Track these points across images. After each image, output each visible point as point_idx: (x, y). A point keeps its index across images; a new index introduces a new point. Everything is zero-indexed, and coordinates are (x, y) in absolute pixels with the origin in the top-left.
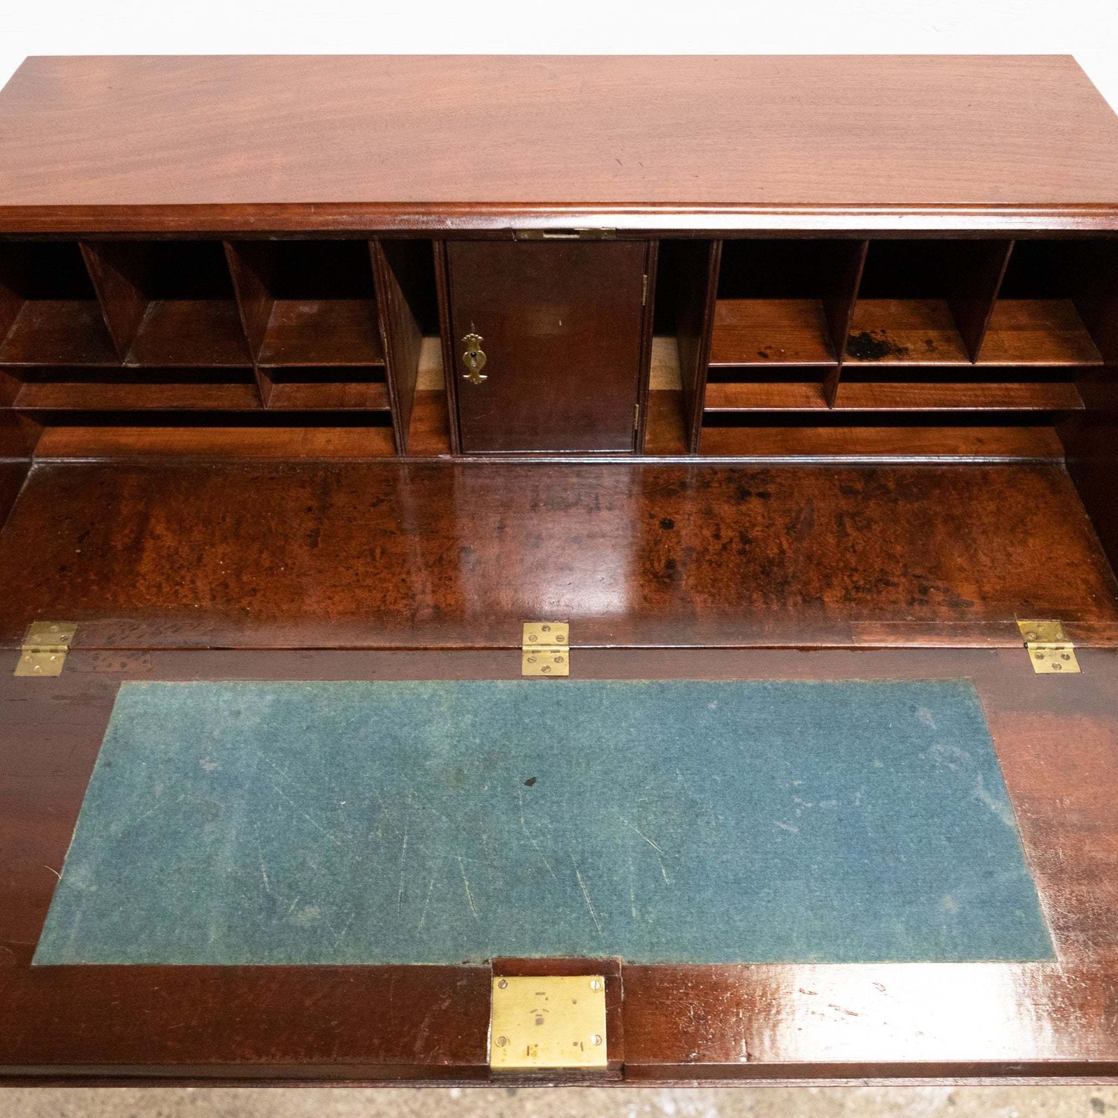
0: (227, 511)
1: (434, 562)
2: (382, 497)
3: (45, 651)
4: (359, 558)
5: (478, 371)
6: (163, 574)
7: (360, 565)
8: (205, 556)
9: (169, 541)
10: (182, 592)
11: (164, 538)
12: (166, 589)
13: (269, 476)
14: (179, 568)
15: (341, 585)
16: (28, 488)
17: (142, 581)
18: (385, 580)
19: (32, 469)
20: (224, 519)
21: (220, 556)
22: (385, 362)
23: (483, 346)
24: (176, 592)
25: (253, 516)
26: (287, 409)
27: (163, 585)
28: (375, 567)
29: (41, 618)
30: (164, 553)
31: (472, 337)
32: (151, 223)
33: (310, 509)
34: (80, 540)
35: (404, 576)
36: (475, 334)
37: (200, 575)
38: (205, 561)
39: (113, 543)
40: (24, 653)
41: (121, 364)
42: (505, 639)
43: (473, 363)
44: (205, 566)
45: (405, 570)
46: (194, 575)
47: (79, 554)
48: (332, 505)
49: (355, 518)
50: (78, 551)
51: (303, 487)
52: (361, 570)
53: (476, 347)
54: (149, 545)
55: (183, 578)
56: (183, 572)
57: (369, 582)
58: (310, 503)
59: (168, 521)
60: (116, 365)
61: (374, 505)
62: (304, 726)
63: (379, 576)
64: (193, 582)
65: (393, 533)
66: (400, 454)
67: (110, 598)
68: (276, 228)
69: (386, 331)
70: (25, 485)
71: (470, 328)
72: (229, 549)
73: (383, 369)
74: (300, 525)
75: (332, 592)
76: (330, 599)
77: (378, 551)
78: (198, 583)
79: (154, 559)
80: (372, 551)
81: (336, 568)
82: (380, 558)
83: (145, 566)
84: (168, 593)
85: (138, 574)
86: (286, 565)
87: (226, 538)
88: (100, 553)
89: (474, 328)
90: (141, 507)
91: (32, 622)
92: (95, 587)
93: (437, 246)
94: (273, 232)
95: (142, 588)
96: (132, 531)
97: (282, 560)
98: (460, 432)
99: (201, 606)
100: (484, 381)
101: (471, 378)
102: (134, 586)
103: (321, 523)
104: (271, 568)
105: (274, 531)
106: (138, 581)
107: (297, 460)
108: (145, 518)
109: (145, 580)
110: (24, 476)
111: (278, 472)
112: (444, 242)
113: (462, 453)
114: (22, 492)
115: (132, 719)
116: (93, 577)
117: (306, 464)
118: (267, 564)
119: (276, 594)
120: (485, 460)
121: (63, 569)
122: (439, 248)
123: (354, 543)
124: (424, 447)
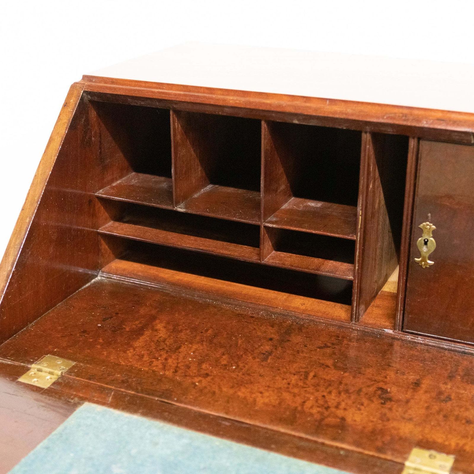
0: (211, 328)
1: (354, 391)
2: (329, 344)
3: (46, 372)
4: (294, 375)
5: (427, 255)
6: (148, 350)
7: (294, 379)
8: (183, 347)
9: (162, 333)
10: (155, 363)
11: (160, 332)
12: (146, 358)
13: (251, 315)
14: (161, 350)
15: (274, 387)
16: (89, 287)
17: (132, 351)
18: (309, 393)
19: (96, 279)
20: (207, 331)
21: (193, 350)
22: (357, 237)
23: (435, 234)
24: (152, 362)
25: (228, 334)
26: (277, 265)
27: (145, 356)
28: (304, 383)
29: (54, 354)
30: (156, 339)
31: (428, 225)
32: (218, 100)
33: (271, 339)
34: (104, 320)
35: (325, 394)
36: (430, 222)
37: (173, 357)
38: (181, 350)
39: (124, 326)
40: (31, 370)
41: (174, 207)
42: (393, 455)
43: (424, 249)
44: (179, 352)
45: (328, 390)
46: (169, 355)
47: (99, 327)
48: (289, 341)
49: (303, 352)
50: (99, 325)
51: (272, 326)
52: (293, 382)
53: (428, 234)
54: (148, 333)
55: (161, 356)
56: (162, 353)
57: (296, 390)
58: (273, 336)
59: (168, 323)
60: (170, 208)
61: (320, 348)
62: (202, 466)
63: (305, 389)
64: (166, 359)
65: (328, 366)
66: (354, 322)
67: (105, 354)
68: (299, 111)
69: (362, 210)
70: (87, 285)
71: (427, 217)
72: (202, 348)
73: (353, 242)
74: (259, 346)
75: (265, 390)
76: (261, 393)
77: (312, 374)
78: (170, 361)
79: (146, 341)
80: (307, 374)
81: (275, 376)
82: (312, 379)
83: (139, 343)
84: (146, 361)
85: (131, 346)
86: (238, 366)
87: (203, 341)
88: (113, 330)
89: (430, 218)
90: (154, 312)
91: (47, 354)
92: (99, 347)
93: (412, 143)
94: (296, 115)
95: (130, 354)
96: (140, 323)
97: (236, 363)
98: (404, 310)
99: (164, 374)
100: (431, 266)
101: (421, 261)
102: (125, 352)
103: (276, 349)
104: (225, 365)
105: (239, 345)
106: (129, 350)
107: (275, 310)
108: (153, 318)
109: (134, 350)
110: (88, 281)
111: (258, 314)
112: (419, 139)
113: (402, 330)
114: (83, 288)
115: (79, 426)
116: (101, 341)
117: (281, 314)
118: (225, 362)
119: (221, 381)
120: (420, 339)
121: (84, 332)
122: (414, 145)
123: (295, 365)
124: (374, 322)
